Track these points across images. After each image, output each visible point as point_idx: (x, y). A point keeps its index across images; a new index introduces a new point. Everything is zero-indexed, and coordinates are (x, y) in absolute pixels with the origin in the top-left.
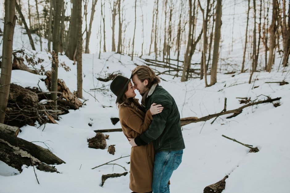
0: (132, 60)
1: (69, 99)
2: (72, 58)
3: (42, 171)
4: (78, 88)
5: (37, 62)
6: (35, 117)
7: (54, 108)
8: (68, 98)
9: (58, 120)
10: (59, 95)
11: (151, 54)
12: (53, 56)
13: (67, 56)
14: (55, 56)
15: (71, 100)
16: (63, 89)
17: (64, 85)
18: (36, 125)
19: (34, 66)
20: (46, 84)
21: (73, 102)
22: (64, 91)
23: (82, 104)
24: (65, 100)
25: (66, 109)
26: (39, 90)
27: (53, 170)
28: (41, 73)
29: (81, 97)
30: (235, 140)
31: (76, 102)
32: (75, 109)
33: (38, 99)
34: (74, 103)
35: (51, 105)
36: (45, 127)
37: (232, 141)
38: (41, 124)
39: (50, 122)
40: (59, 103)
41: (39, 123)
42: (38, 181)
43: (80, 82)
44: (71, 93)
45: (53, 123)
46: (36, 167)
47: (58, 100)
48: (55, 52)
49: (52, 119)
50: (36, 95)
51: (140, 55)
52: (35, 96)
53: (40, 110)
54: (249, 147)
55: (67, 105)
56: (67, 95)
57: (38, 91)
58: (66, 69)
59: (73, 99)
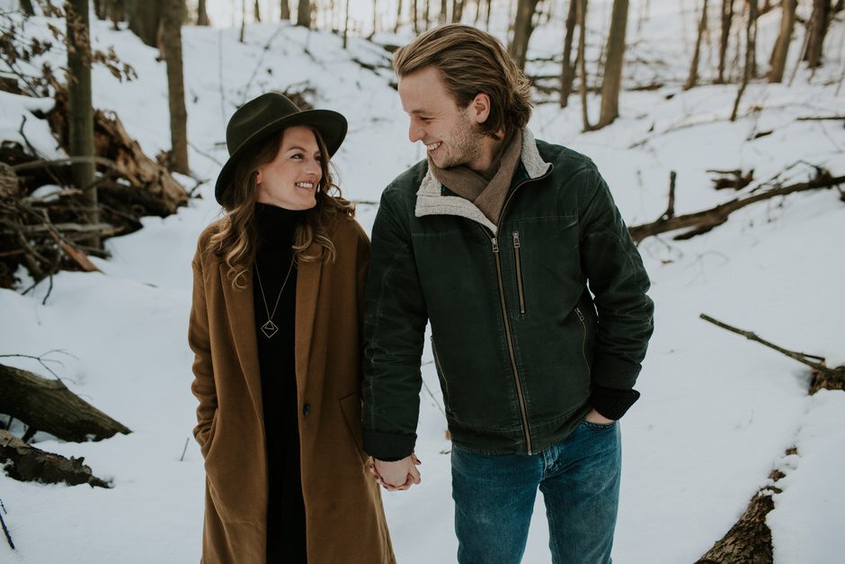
0: (345, 47)
1: (142, 182)
2: (151, 41)
3: (31, 481)
4: (174, 142)
5: (30, 50)
6: (14, 253)
7: (85, 217)
8: (138, 176)
9: (104, 256)
10: (101, 168)
11: (400, 30)
12: (71, 24)
13: (137, 33)
14: (76, 24)
15: (148, 184)
16: (116, 145)
17: (121, 131)
18: (19, 280)
19: (14, 66)
20: (54, 131)
21: (157, 189)
22: (122, 152)
23: (189, 195)
24: (127, 183)
25: (132, 217)
26: (26, 151)
27: (76, 474)
28: (40, 89)
29: (185, 171)
30: (752, 337)
31: (168, 190)
32: (164, 213)
33: (16, 187)
34: (161, 195)
35: (76, 205)
36: (51, 288)
37: (744, 338)
38: (38, 278)
39: (73, 266)
40: (103, 194)
41: (32, 273)
42: (9, 538)
43: (179, 119)
44: (147, 160)
45: (84, 270)
46: (6, 469)
47: (100, 185)
48: (75, 11)
49: (79, 256)
50: (9, 173)
51: (367, 33)
52: (5, 174)
53: (29, 228)
54: (805, 362)
55: (134, 202)
56: (132, 165)
57: (24, 154)
58: (116, 72)
59: (157, 179)
